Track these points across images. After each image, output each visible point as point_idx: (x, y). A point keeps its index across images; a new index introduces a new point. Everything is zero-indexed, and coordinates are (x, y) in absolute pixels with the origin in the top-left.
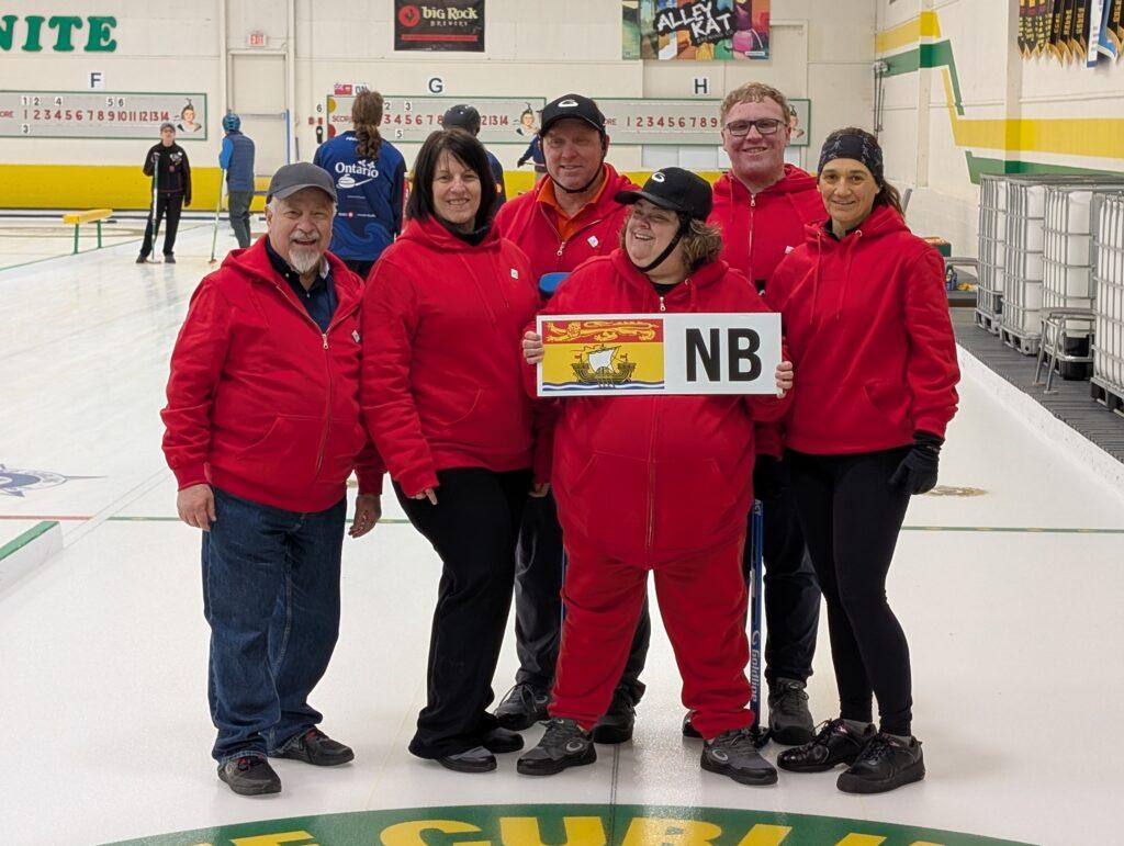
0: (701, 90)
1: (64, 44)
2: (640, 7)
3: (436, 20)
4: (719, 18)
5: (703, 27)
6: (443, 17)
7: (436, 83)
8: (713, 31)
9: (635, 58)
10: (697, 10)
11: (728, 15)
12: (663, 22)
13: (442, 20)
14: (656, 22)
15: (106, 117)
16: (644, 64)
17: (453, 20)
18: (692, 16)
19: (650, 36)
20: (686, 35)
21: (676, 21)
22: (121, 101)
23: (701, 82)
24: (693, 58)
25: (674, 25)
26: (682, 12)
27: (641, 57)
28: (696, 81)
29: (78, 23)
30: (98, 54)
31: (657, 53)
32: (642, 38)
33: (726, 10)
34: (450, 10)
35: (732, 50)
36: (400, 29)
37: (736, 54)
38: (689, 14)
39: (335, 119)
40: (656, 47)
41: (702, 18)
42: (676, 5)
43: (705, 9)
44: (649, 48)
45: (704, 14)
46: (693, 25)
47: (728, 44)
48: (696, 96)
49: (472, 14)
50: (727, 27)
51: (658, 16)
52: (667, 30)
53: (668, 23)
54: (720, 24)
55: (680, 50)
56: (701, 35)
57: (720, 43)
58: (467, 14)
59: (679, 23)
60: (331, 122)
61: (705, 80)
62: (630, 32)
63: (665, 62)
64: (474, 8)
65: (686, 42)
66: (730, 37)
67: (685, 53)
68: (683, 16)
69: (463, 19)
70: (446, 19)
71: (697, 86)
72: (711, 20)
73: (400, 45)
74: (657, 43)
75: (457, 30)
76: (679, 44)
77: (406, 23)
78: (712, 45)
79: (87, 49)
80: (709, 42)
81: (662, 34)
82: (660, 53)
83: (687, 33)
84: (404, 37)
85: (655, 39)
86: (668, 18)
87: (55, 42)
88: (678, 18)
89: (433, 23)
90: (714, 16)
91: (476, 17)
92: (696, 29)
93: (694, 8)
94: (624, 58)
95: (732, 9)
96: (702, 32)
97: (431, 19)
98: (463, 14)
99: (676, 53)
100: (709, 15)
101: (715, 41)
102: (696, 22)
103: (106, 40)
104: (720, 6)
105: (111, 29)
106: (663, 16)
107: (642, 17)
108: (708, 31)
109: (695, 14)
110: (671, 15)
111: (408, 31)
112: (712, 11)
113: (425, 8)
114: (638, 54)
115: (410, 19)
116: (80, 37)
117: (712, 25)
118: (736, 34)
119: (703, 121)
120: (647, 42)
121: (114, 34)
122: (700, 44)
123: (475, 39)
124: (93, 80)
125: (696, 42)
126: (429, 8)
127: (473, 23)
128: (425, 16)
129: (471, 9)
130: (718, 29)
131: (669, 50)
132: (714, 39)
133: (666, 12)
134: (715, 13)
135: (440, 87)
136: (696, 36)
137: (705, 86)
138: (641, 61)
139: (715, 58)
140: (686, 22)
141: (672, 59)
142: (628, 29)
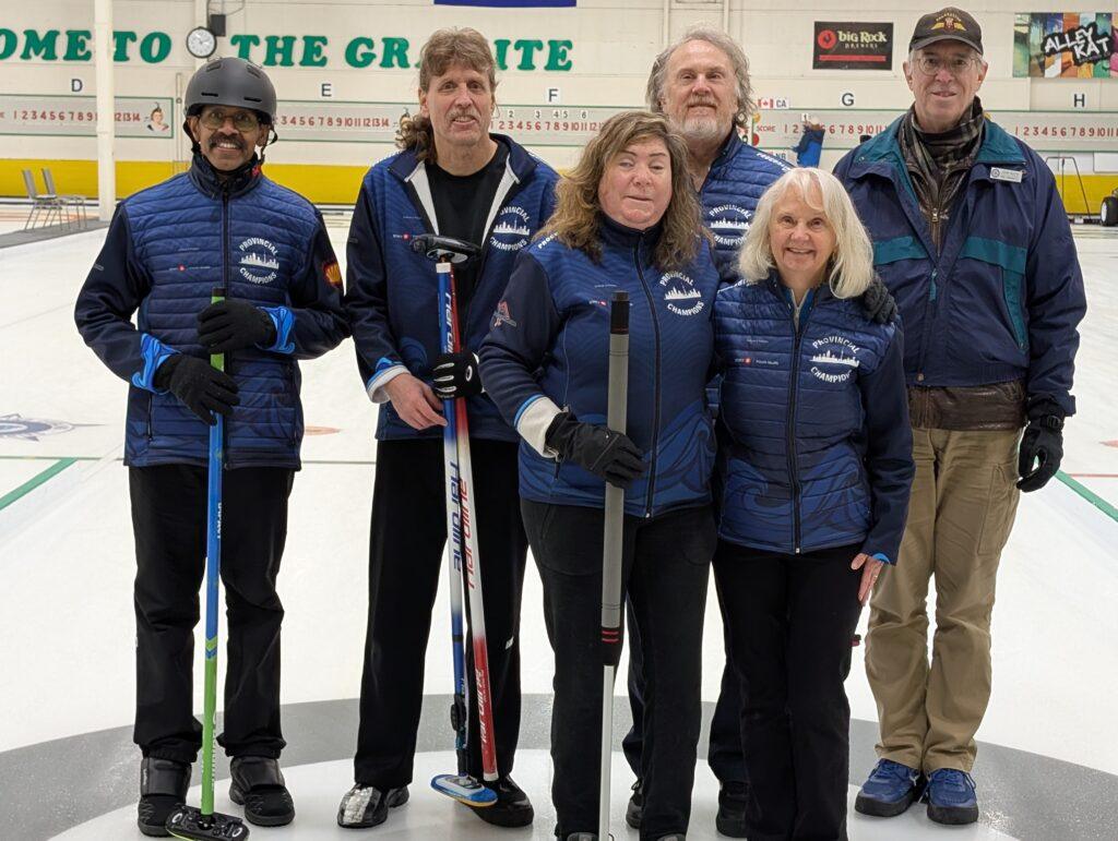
0: (1079, 103)
1: (527, 65)
2: (1030, 31)
3: (850, 42)
4: (1098, 42)
5: (1085, 50)
6: (856, 40)
7: (848, 97)
8: (1093, 53)
9: (1022, 76)
10: (1081, 34)
11: (1106, 39)
12: (1050, 44)
13: (855, 43)
14: (1043, 45)
15: (561, 127)
16: (1032, 82)
17: (865, 43)
18: (1074, 40)
19: (1038, 57)
20: (1069, 55)
21: (1061, 43)
22: (584, 114)
23: (1079, 97)
24: (1075, 76)
25: (1059, 47)
26: (1067, 36)
27: (1029, 75)
28: (1076, 96)
29: (540, 46)
30: (555, 73)
31: (1043, 71)
32: (1031, 59)
33: (1105, 35)
34: (862, 34)
35: (1110, 69)
36: (818, 51)
37: (1112, 73)
38: (1072, 38)
39: (759, 129)
40: (1042, 66)
41: (1084, 41)
42: (1061, 30)
43: (1086, 34)
44: (1037, 68)
45: (1086, 38)
46: (1076, 47)
47: (1105, 64)
48: (1075, 109)
49: (882, 38)
50: (1106, 49)
51: (1045, 40)
52: (1053, 51)
53: (1053, 45)
54: (1100, 47)
55: (1064, 69)
56: (1082, 57)
57: (1099, 63)
58: (877, 38)
59: (1063, 46)
60: (755, 131)
61: (1083, 96)
62: (1020, 53)
63: (1050, 79)
64: (884, 32)
65: (1069, 62)
66: (1108, 58)
67: (1068, 72)
68: (1068, 40)
69: (874, 42)
70: (859, 42)
71: (1076, 100)
72: (1091, 43)
73: (818, 64)
74: (1044, 62)
75: (868, 51)
76: (1063, 64)
77: (823, 45)
78: (1092, 65)
79: (547, 68)
80: (1089, 62)
81: (1049, 55)
82: (1046, 71)
83: (1071, 54)
84: (822, 58)
85: (1042, 60)
86: (1054, 41)
87: (520, 62)
88: (1062, 41)
89: (847, 46)
90: (1094, 40)
91: (885, 40)
92: (1078, 51)
93: (1077, 33)
94: (1014, 76)
95: (1110, 33)
96: (1083, 54)
97: (846, 42)
98: (874, 38)
99: (1060, 71)
100: (1090, 39)
101: (1095, 62)
102: (1078, 45)
103: (563, 60)
104: (1100, 31)
105: (568, 51)
106: (1050, 40)
107: (1031, 40)
108: (1089, 53)
109: (1078, 38)
110: (1056, 38)
111: (825, 52)
112: (1092, 36)
113: (840, 33)
114: (1027, 72)
115: (828, 42)
116: (541, 58)
117: (1092, 48)
118: (1113, 56)
119: (1083, 130)
120: (1035, 62)
121: (571, 55)
122: (1082, 63)
123: (883, 59)
124: (551, 95)
125: (1078, 63)
126: (845, 32)
127: (882, 45)
128: (840, 39)
129: (880, 33)
130: (1098, 51)
131: (1054, 69)
132: (1094, 59)
133: (1052, 36)
134: (1095, 37)
135: (852, 101)
136: (1078, 57)
137: (1083, 100)
138: (1029, 79)
139: (1095, 76)
140: (1069, 45)
141: (1057, 76)
142: (1019, 51)
